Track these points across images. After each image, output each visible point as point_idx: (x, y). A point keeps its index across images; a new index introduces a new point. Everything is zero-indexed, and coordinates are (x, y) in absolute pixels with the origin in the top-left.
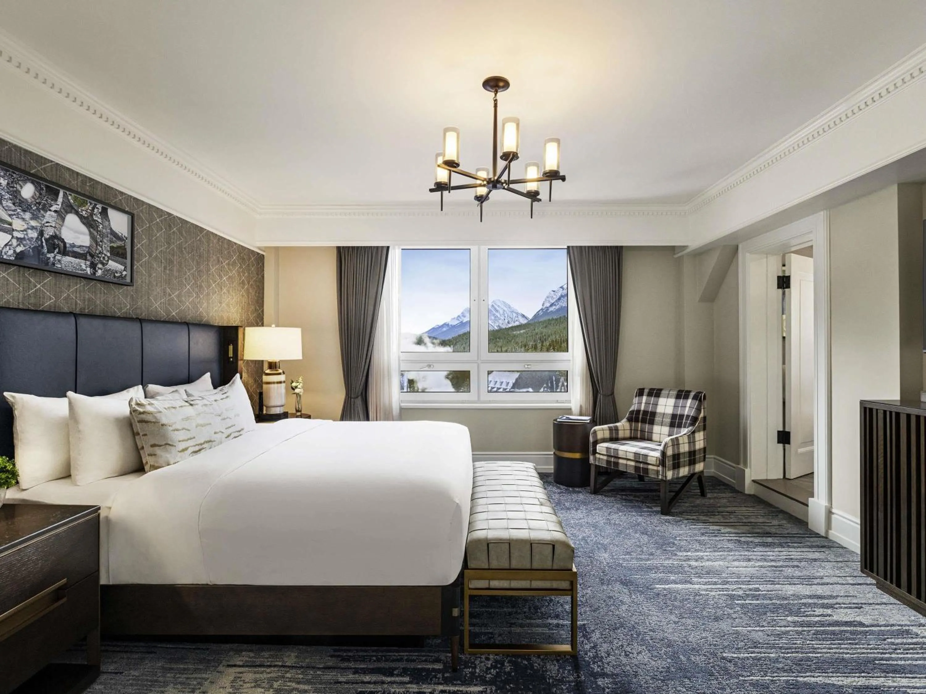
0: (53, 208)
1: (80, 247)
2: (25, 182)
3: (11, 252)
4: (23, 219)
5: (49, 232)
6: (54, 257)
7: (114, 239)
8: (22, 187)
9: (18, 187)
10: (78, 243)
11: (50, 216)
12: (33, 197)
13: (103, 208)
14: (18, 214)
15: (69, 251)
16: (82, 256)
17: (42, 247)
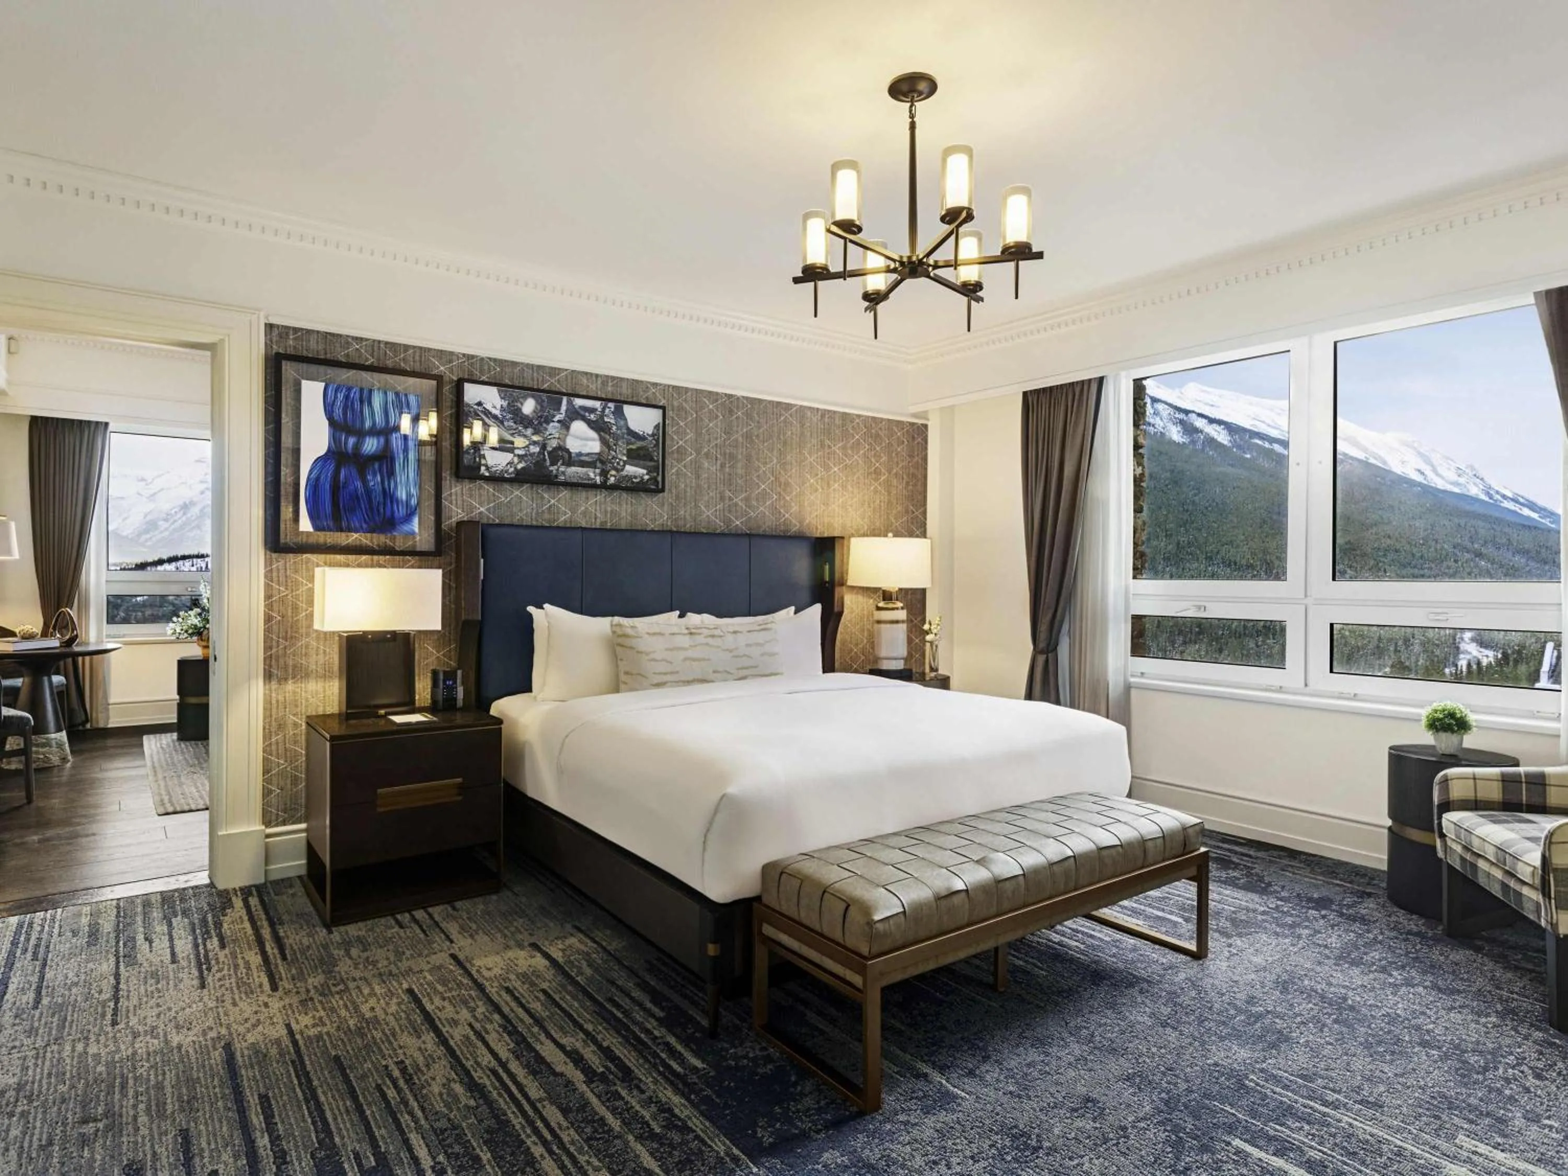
0: (556, 419)
1: (588, 454)
2: (525, 398)
3: (512, 470)
4: (525, 436)
5: (554, 444)
6: (557, 470)
7: (633, 440)
8: (522, 404)
9: (519, 405)
10: (586, 450)
11: (553, 429)
12: (534, 411)
13: (616, 407)
14: (520, 431)
15: (574, 462)
16: (591, 465)
17: (545, 460)
